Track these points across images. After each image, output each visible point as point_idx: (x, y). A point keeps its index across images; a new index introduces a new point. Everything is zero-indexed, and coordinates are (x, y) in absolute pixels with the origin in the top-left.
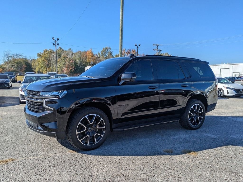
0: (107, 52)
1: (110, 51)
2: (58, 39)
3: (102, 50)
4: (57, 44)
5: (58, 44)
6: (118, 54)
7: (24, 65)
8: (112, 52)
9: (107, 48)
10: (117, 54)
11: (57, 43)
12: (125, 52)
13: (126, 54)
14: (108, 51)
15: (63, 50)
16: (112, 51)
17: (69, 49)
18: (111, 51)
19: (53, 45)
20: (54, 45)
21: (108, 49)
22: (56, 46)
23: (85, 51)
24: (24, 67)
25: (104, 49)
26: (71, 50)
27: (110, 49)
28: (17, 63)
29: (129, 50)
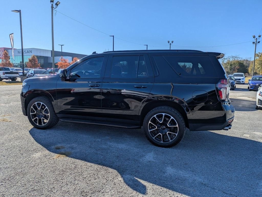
2: (260, 37)
4: (257, 42)
5: (259, 42)
7: (237, 67)
19: (253, 43)
20: (254, 43)
22: (256, 44)
24: (236, 68)
28: (231, 65)
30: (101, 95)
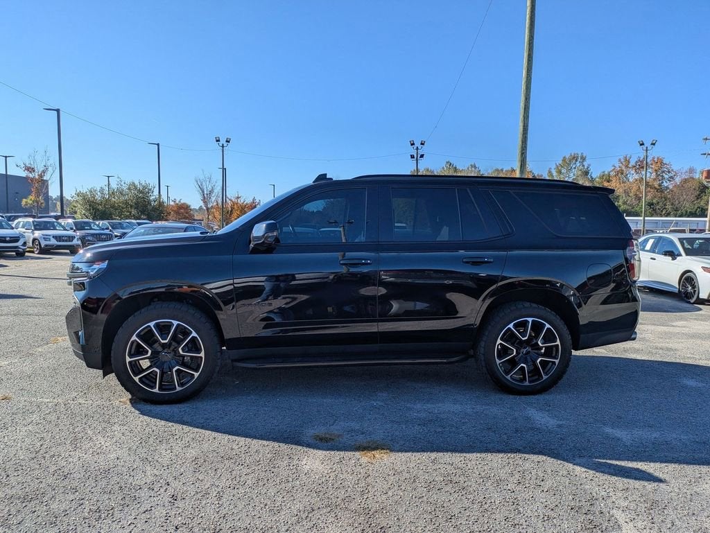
0: (575, 168)
1: (583, 166)
3: (561, 162)
4: (419, 156)
5: (422, 156)
6: (606, 173)
8: (588, 168)
9: (575, 158)
10: (604, 172)
11: (420, 152)
12: (630, 166)
13: (633, 172)
14: (578, 164)
15: (456, 168)
16: (589, 165)
17: (471, 165)
18: (584, 163)
19: (412, 158)
20: (414, 157)
21: (576, 160)
22: (417, 160)
23: (512, 168)
25: (564, 160)
26: (475, 167)
27: (584, 159)
29: (641, 159)
30: (375, 285)
